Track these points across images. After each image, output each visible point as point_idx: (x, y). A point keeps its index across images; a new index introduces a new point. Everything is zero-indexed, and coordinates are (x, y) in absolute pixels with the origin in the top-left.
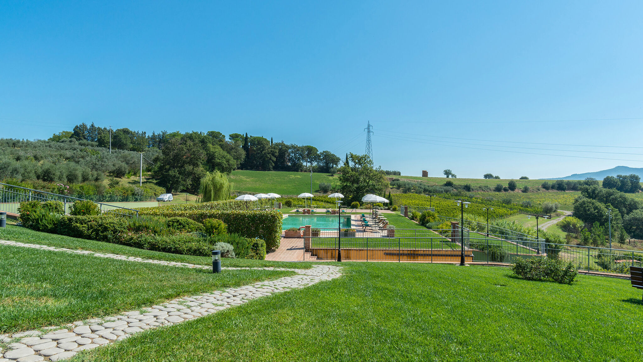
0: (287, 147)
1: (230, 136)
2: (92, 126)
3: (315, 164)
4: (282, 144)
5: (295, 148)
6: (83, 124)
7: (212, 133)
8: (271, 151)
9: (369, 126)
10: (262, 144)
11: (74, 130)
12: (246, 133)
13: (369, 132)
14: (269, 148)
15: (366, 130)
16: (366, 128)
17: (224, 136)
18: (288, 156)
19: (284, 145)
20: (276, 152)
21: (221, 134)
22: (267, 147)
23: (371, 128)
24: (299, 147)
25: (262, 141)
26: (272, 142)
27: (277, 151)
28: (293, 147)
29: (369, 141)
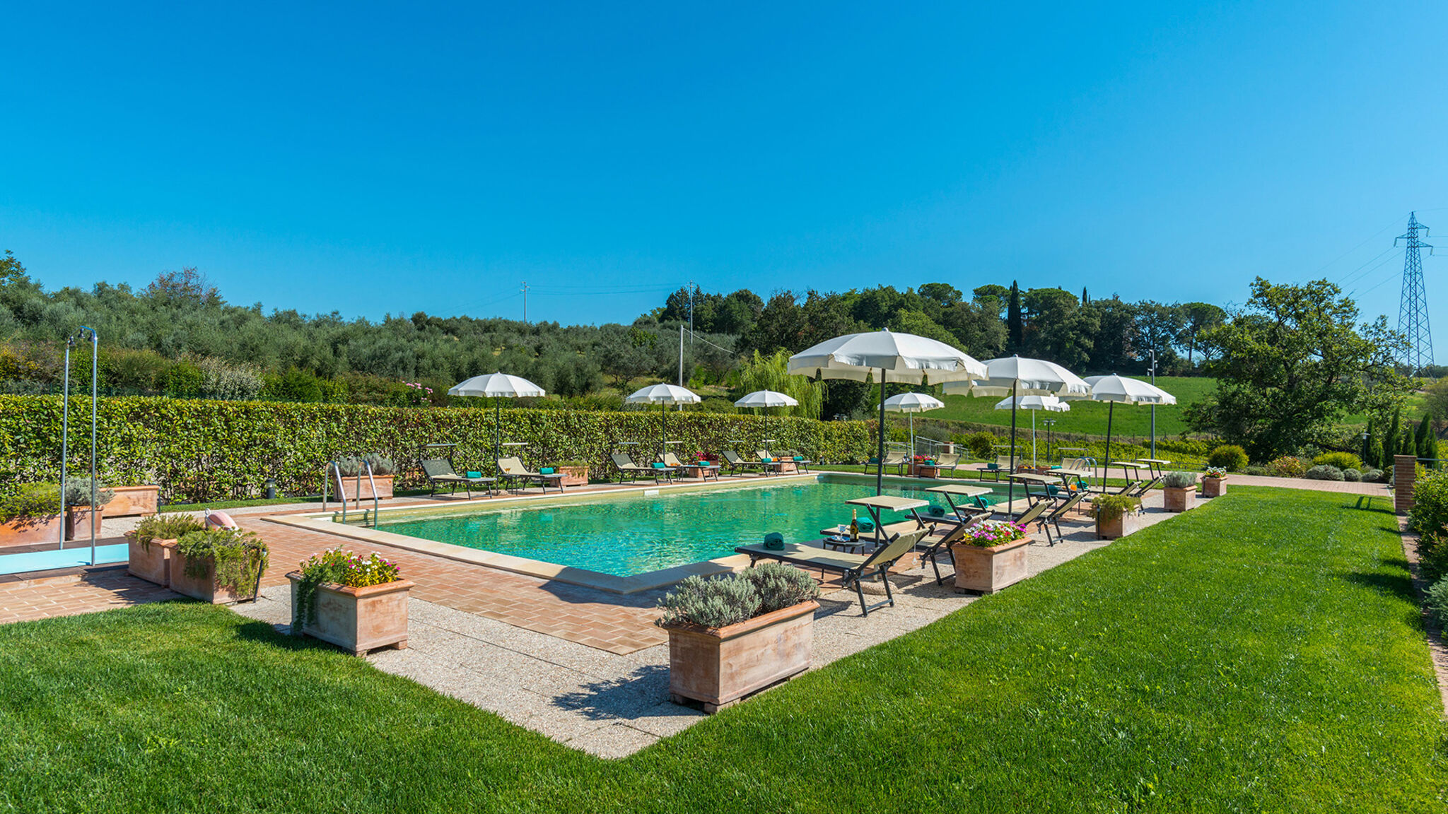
0: (1127, 312)
1: (975, 291)
2: (697, 292)
3: (1217, 354)
4: (1115, 303)
5: (1152, 311)
6: (682, 290)
7: (931, 287)
8: (1079, 322)
9: (1413, 228)
10: (1055, 305)
11: (668, 302)
12: (1015, 282)
13: (1414, 246)
14: (1074, 315)
15: (1404, 243)
16: (1402, 237)
17: (959, 294)
18: (1132, 333)
19: (1119, 304)
20: (1093, 324)
21: (952, 288)
22: (1069, 312)
23: (1421, 234)
24: (1164, 308)
25: (1056, 298)
26: (1084, 299)
27: (1097, 322)
28: (1147, 309)
29: (1413, 273)
